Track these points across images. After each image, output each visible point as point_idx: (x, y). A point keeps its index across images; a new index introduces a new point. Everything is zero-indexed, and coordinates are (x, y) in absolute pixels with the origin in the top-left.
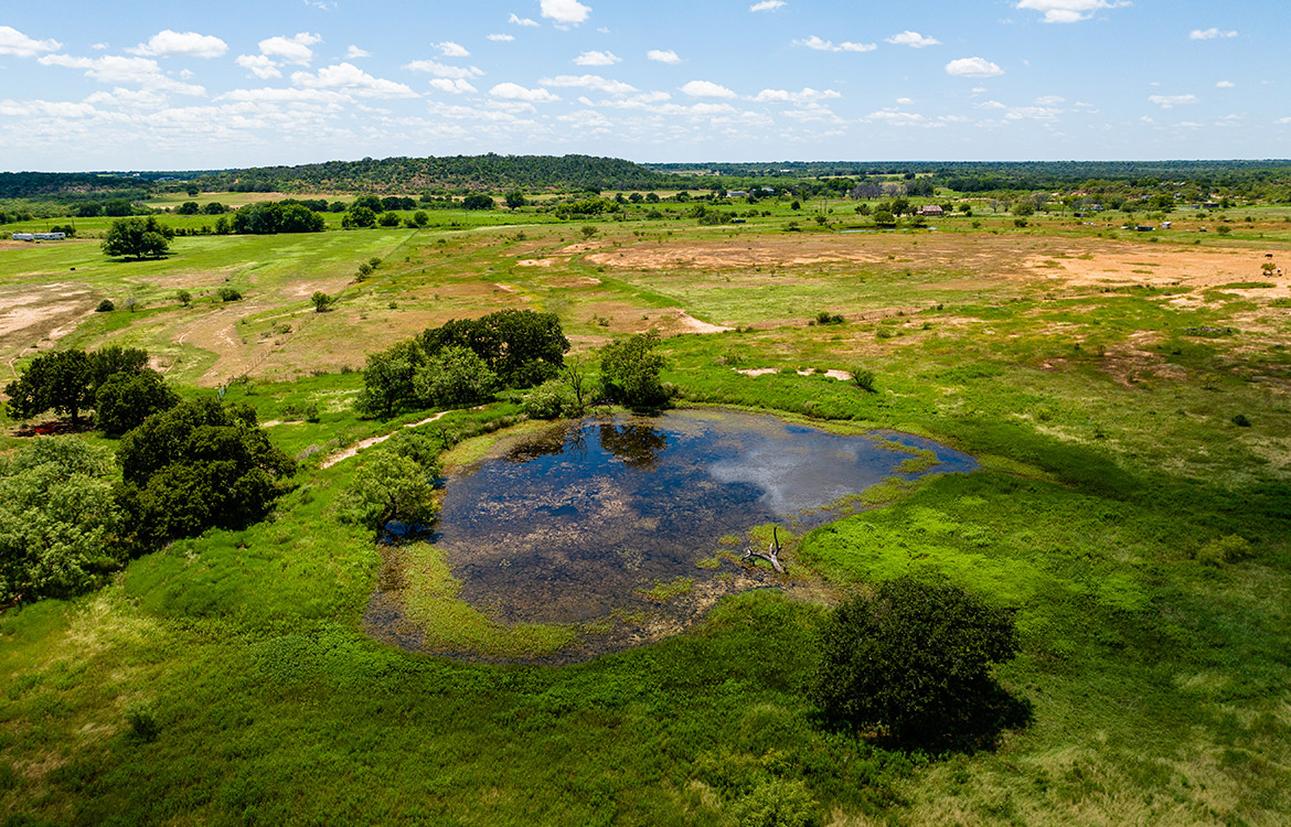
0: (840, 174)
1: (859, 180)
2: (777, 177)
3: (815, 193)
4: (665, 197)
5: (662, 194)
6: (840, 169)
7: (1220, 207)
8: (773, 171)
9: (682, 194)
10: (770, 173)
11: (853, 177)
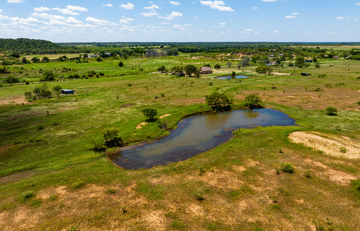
0: (137, 46)
1: (145, 48)
2: (114, 47)
3: (130, 55)
4: (53, 59)
5: (51, 57)
6: (136, 44)
7: (313, 62)
8: (114, 45)
9: (64, 57)
10: (113, 46)
11: (142, 47)
